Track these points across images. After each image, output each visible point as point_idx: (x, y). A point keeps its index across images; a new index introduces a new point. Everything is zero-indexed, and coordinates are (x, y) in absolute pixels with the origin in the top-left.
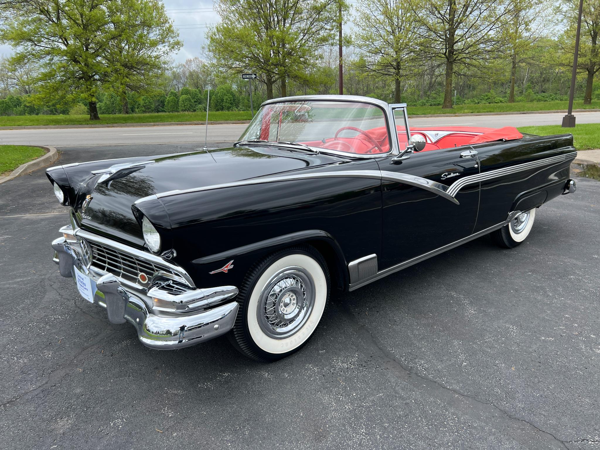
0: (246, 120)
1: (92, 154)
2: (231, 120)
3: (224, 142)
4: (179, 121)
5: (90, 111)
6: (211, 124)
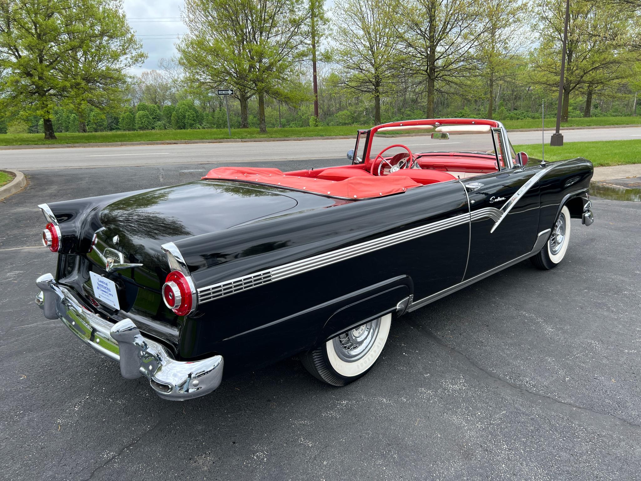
0: (223, 138)
1: (64, 177)
2: (207, 139)
3: (207, 163)
4: (149, 141)
5: (45, 129)
6: (186, 143)
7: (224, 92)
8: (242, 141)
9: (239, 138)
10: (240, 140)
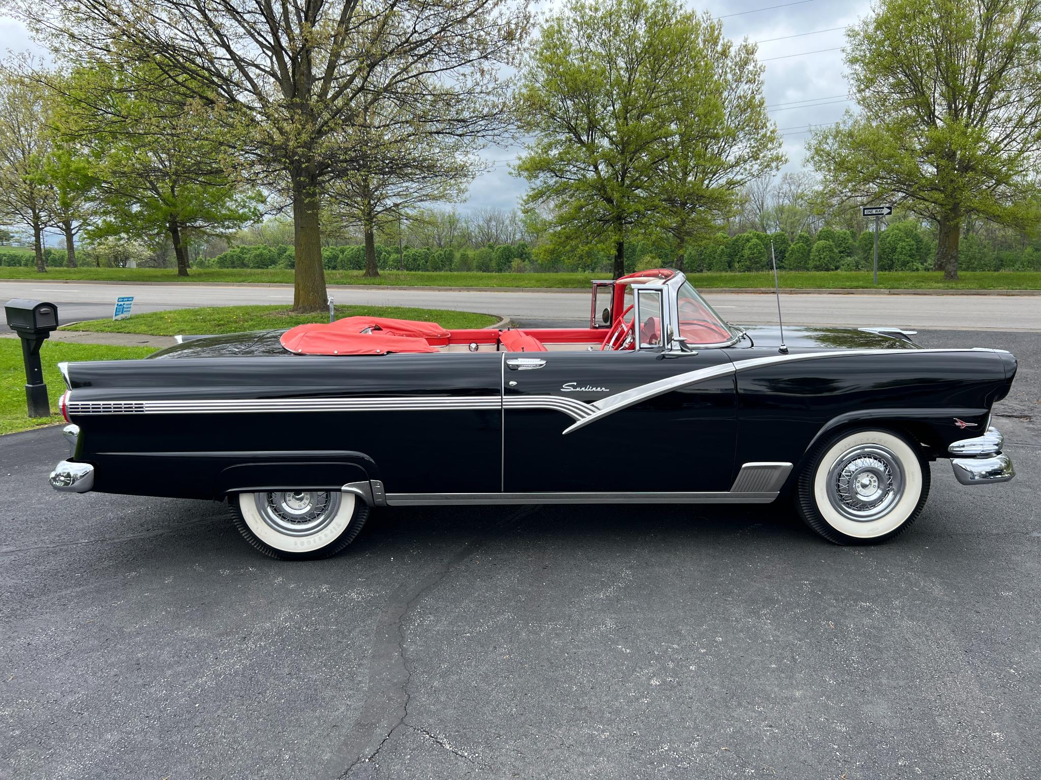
5: (615, 268)
6: (791, 293)
7: (874, 212)
8: (890, 294)
9: (886, 288)
10: (887, 291)
